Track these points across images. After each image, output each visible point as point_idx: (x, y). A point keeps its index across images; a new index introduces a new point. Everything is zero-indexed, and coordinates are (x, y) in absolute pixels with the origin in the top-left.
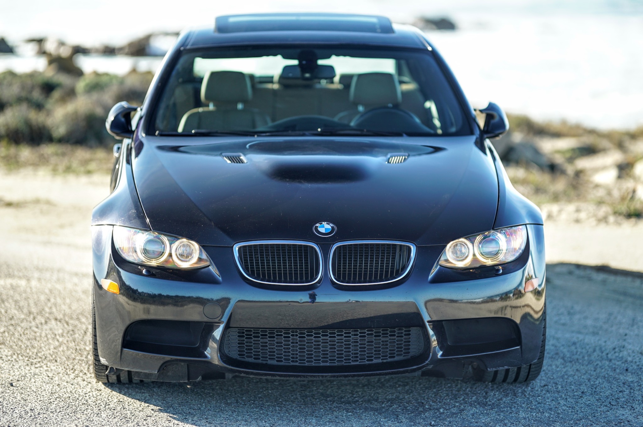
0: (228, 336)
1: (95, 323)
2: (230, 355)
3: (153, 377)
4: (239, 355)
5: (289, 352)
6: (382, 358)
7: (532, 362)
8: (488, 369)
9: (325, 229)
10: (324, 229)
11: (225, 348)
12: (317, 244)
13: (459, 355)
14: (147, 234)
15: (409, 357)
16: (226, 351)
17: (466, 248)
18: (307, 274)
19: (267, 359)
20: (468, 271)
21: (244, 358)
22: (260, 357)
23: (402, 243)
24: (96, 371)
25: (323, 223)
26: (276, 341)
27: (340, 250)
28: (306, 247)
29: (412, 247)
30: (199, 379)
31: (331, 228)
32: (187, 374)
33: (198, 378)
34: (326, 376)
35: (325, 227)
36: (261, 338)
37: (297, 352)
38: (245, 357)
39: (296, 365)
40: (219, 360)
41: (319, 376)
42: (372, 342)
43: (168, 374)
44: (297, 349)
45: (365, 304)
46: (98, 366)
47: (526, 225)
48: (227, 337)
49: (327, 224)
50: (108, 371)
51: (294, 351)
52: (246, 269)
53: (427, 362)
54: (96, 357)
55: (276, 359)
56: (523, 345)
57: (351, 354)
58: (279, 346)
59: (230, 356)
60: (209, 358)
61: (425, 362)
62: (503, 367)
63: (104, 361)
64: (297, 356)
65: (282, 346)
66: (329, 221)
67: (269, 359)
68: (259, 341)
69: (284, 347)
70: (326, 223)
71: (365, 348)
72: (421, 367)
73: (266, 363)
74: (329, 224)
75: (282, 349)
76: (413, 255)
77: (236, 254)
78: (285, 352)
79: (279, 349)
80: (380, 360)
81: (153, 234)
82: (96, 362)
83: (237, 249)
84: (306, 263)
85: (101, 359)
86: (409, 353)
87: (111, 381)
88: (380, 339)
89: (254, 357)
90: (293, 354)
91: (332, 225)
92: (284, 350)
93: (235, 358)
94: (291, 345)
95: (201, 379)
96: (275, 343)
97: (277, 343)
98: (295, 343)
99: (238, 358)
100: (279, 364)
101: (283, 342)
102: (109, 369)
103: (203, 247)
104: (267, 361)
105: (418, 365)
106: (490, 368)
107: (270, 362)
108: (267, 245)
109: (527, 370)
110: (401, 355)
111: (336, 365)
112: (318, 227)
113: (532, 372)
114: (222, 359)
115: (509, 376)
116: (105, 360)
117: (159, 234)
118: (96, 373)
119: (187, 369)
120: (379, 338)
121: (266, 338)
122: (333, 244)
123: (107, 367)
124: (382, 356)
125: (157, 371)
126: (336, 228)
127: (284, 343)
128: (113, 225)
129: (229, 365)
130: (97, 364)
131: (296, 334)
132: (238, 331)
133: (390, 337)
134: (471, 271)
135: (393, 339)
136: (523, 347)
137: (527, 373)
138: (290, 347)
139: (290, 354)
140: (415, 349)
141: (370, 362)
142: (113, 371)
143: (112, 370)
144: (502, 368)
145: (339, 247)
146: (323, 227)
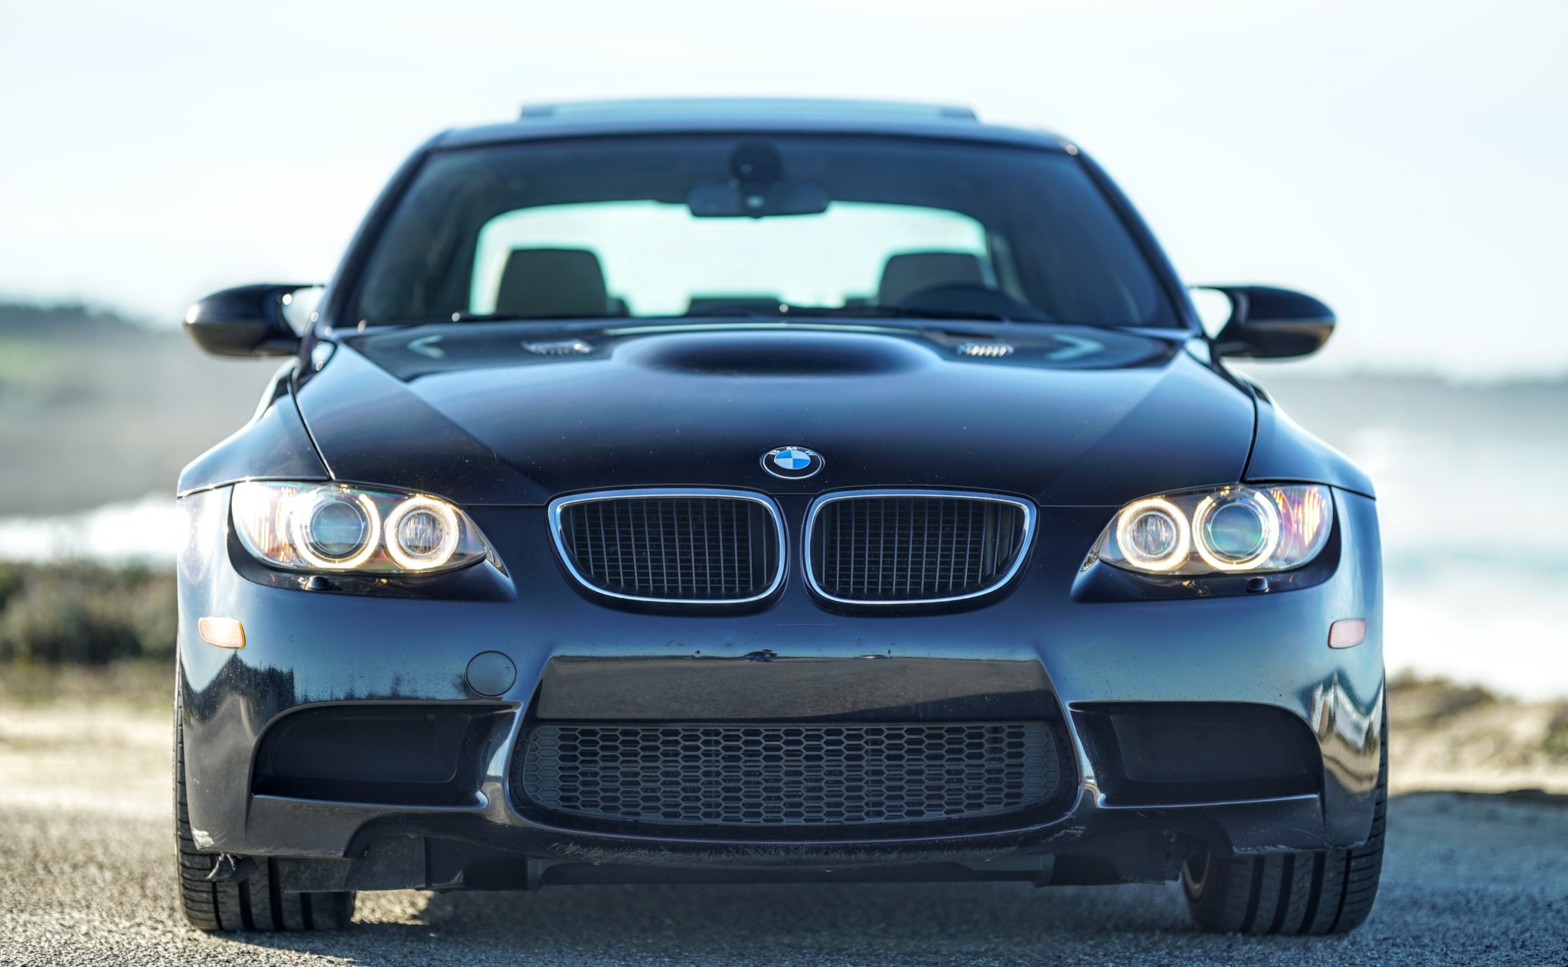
0: (534, 747)
1: (182, 748)
2: (538, 799)
3: (333, 882)
4: (562, 799)
5: (698, 799)
6: (947, 808)
7: (1352, 843)
8: (1235, 849)
9: (794, 460)
10: (790, 461)
11: (524, 782)
12: (772, 497)
13: (1155, 804)
14: (321, 491)
15: (1019, 808)
16: (529, 791)
17: (1170, 527)
18: (744, 575)
19: (639, 810)
20: (1177, 582)
21: (576, 807)
22: (618, 804)
23: (999, 498)
24: (185, 888)
25: (789, 448)
26: (663, 769)
27: (834, 514)
28: (742, 504)
29: (1026, 510)
30: (456, 878)
31: (808, 458)
32: (424, 865)
33: (453, 877)
34: (797, 848)
35: (792, 458)
36: (623, 762)
37: (720, 800)
38: (578, 804)
39: (716, 826)
40: (508, 806)
41: (777, 847)
42: (921, 772)
43: (375, 869)
44: (720, 789)
45: (904, 666)
46: (191, 871)
47: (1330, 486)
48: (531, 750)
49: (798, 450)
50: (214, 871)
51: (711, 797)
52: (582, 566)
53: (1069, 815)
54: (185, 842)
55: (664, 809)
56: (1327, 789)
57: (862, 804)
58: (671, 783)
59: (539, 802)
60: (483, 804)
61: (1063, 815)
62: (1275, 846)
63: (203, 837)
64: (720, 810)
65: (678, 783)
66: (803, 445)
67: (644, 808)
68: (618, 768)
69: (683, 784)
70: (795, 448)
71: (901, 788)
72: (1052, 827)
73: (636, 821)
74: (804, 451)
75: (678, 792)
76: (1029, 525)
77: (556, 528)
78: (686, 799)
79: (672, 792)
80: (943, 812)
81: (336, 488)
82: (186, 858)
83: (559, 510)
84: (743, 549)
85: (196, 833)
86: (1020, 796)
87: (225, 924)
88: (942, 766)
89: (602, 804)
90: (708, 805)
91: (812, 453)
92: (683, 794)
93: (552, 808)
94: (703, 779)
95: (461, 880)
96: (658, 774)
97: (666, 774)
98: (714, 774)
99: (560, 808)
100: (670, 824)
101: (681, 772)
102: (217, 866)
103: (469, 511)
104: (639, 814)
105: (1045, 823)
106: (1238, 847)
107: (646, 818)
108: (637, 503)
109: (1339, 888)
110: (997, 801)
111: (823, 823)
112: (773, 456)
113: (1352, 893)
114: (515, 805)
115: (1291, 908)
116: (206, 833)
117: (353, 486)
118: (186, 892)
119: (423, 852)
120: (938, 762)
121: (636, 761)
122: (816, 497)
123: (212, 856)
124: (948, 804)
125: (343, 849)
126: (822, 460)
127: (683, 774)
128: (233, 484)
129: (536, 820)
130: (188, 864)
131: (716, 738)
132: (561, 733)
133: (968, 762)
134: (1186, 583)
135: (976, 766)
136: (1329, 798)
137: (1338, 898)
138: (699, 784)
139: (699, 804)
140: (1034, 788)
141: (917, 819)
142: (228, 871)
143: (224, 868)
144: (1272, 848)
145: (830, 507)
146: (789, 456)
